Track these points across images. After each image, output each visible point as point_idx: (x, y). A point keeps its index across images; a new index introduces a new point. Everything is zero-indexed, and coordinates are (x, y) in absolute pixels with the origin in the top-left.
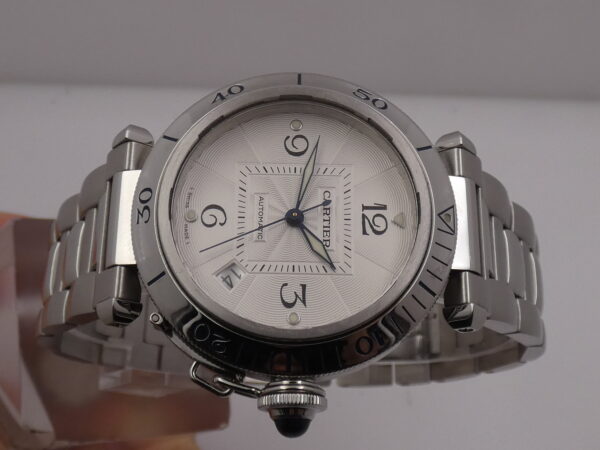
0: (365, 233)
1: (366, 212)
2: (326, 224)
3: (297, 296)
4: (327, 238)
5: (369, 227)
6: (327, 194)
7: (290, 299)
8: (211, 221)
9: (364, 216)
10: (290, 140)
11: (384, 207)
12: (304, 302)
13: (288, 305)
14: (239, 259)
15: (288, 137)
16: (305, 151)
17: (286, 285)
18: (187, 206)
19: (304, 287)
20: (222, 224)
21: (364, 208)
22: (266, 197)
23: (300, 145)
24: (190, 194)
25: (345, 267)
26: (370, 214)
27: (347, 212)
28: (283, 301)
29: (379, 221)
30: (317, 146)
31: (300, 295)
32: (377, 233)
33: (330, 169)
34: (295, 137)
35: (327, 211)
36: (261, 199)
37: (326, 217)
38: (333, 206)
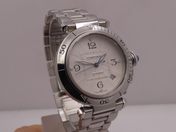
0: (96, 48)
1: (91, 48)
2: (96, 57)
5: (94, 47)
6: (88, 58)
7: (115, 63)
8: (101, 86)
9: (92, 48)
10: (76, 70)
11: (89, 43)
12: (115, 59)
13: (116, 63)
14: (109, 77)
15: (75, 71)
16: (78, 65)
17: (112, 64)
18: (99, 92)
19: (111, 60)
20: (102, 83)
21: (90, 48)
22: (93, 73)
23: (77, 67)
24: (96, 92)
25: (105, 51)
26: (91, 47)
27: (92, 53)
29: (92, 44)
30: (78, 62)
31: (113, 61)
32: (95, 45)
33: (82, 58)
34: (75, 69)
35: (93, 57)
36: (93, 74)
37: (94, 57)
38: (91, 56)
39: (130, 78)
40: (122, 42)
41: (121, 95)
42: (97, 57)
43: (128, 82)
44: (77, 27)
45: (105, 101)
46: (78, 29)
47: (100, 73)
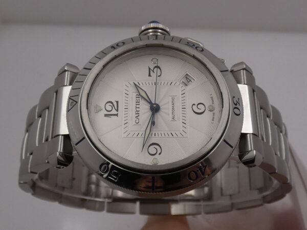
0: (117, 102)
1: (116, 113)
2: (138, 106)
3: (153, 71)
4: (138, 99)
5: (115, 105)
6: (137, 122)
7: (157, 70)
8: (200, 106)
9: (117, 110)
10: (159, 152)
11: (106, 115)
12: (150, 69)
13: (158, 67)
14: (184, 88)
15: (160, 154)
16: (149, 146)
17: (159, 76)
18: (214, 113)
19: (150, 75)
20: (194, 104)
21: (117, 115)
22: (171, 119)
23: (152, 150)
24: (213, 120)
25: (128, 85)
26: (114, 112)
27: (126, 112)
28: (160, 68)
30: (144, 146)
31: (151, 71)
32: (111, 102)
33: (135, 136)
34: (155, 154)
35: (137, 113)
36: (173, 118)
37: (138, 109)
38: (135, 116)
39: (194, 45)
40: (115, 46)
41: (227, 71)
42: (138, 103)
43: (203, 50)
44: (67, 132)
45: (236, 105)
46: (69, 131)
47: (173, 104)
